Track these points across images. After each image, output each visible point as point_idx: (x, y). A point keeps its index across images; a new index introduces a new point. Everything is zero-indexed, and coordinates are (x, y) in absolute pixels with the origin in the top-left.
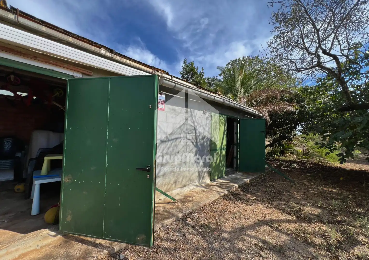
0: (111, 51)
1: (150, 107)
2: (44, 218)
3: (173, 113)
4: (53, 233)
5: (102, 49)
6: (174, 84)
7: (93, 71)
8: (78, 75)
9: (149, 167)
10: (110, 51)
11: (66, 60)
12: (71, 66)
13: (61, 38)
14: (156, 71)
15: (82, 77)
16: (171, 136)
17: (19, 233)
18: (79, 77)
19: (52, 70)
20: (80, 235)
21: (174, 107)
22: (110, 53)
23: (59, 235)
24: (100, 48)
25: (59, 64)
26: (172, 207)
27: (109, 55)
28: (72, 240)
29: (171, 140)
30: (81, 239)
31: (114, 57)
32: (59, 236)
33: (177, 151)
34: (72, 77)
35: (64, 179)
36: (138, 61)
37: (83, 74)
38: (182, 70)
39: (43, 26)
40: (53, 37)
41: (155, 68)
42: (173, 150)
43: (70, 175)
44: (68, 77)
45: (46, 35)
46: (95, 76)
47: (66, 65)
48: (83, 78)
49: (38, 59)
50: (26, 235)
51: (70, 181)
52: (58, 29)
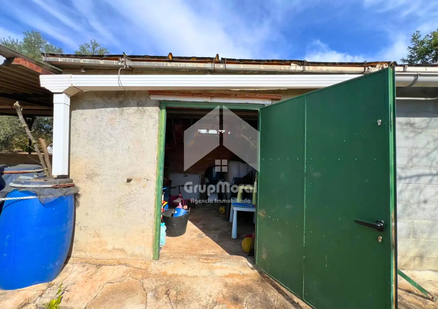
0: (302, 63)
1: (379, 124)
2: (241, 244)
3: (409, 130)
4: (251, 265)
5: (292, 64)
6: (412, 78)
7: (282, 94)
8: (268, 103)
9: (382, 223)
10: (300, 63)
11: (257, 90)
12: (262, 95)
13: (253, 70)
14: (370, 67)
15: (271, 104)
16: (405, 170)
17: (226, 251)
18: (269, 104)
19: (247, 103)
20: (276, 281)
21: (409, 120)
22: (301, 66)
23: (255, 269)
24: (290, 64)
25: (252, 96)
26: (421, 303)
27: (300, 68)
28: (267, 281)
29: (406, 178)
30: (276, 285)
31: (306, 69)
32: (256, 271)
33: (422, 198)
34: (263, 106)
35: (258, 213)
36: (338, 63)
37: (272, 99)
38: (409, 54)
39: (241, 65)
40: (249, 71)
41: (368, 63)
42: (412, 196)
43: (264, 210)
44: (259, 106)
45: (242, 72)
46: (284, 99)
47: (258, 95)
48: (273, 104)
49: (238, 96)
50: (232, 256)
51: (264, 215)
52: (252, 62)
